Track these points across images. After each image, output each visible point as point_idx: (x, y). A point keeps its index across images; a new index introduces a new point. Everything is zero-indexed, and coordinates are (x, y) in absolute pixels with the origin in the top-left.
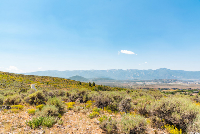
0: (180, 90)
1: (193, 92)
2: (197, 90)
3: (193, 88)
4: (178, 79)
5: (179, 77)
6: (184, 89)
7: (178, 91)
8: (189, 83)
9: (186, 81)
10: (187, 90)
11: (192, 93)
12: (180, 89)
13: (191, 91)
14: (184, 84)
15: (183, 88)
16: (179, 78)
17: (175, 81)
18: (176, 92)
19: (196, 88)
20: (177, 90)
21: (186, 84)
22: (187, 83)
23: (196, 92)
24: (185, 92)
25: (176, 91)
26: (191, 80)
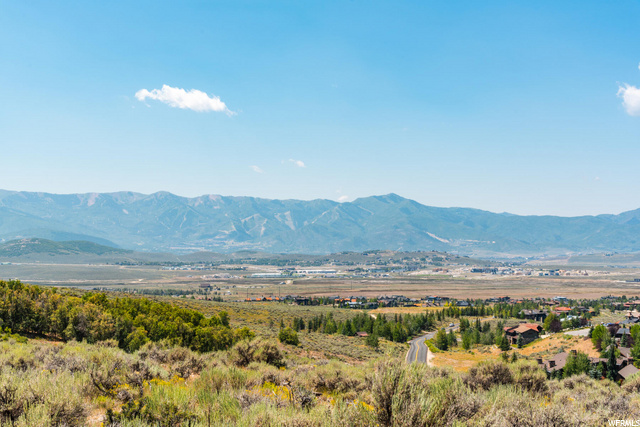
0: (459, 304)
1: (518, 317)
2: (537, 307)
3: (517, 296)
4: (455, 252)
5: (457, 243)
6: (477, 302)
7: (452, 313)
8: (503, 273)
9: (487, 263)
10: (492, 306)
11: (514, 320)
12: (460, 298)
13: (511, 308)
14: (478, 277)
15: (475, 298)
16: (456, 245)
17: (437, 262)
18: (440, 316)
19: (530, 294)
20: (446, 306)
21: (489, 276)
22: (494, 271)
23: (531, 317)
24: (482, 314)
25: (440, 309)
26: (510, 256)
